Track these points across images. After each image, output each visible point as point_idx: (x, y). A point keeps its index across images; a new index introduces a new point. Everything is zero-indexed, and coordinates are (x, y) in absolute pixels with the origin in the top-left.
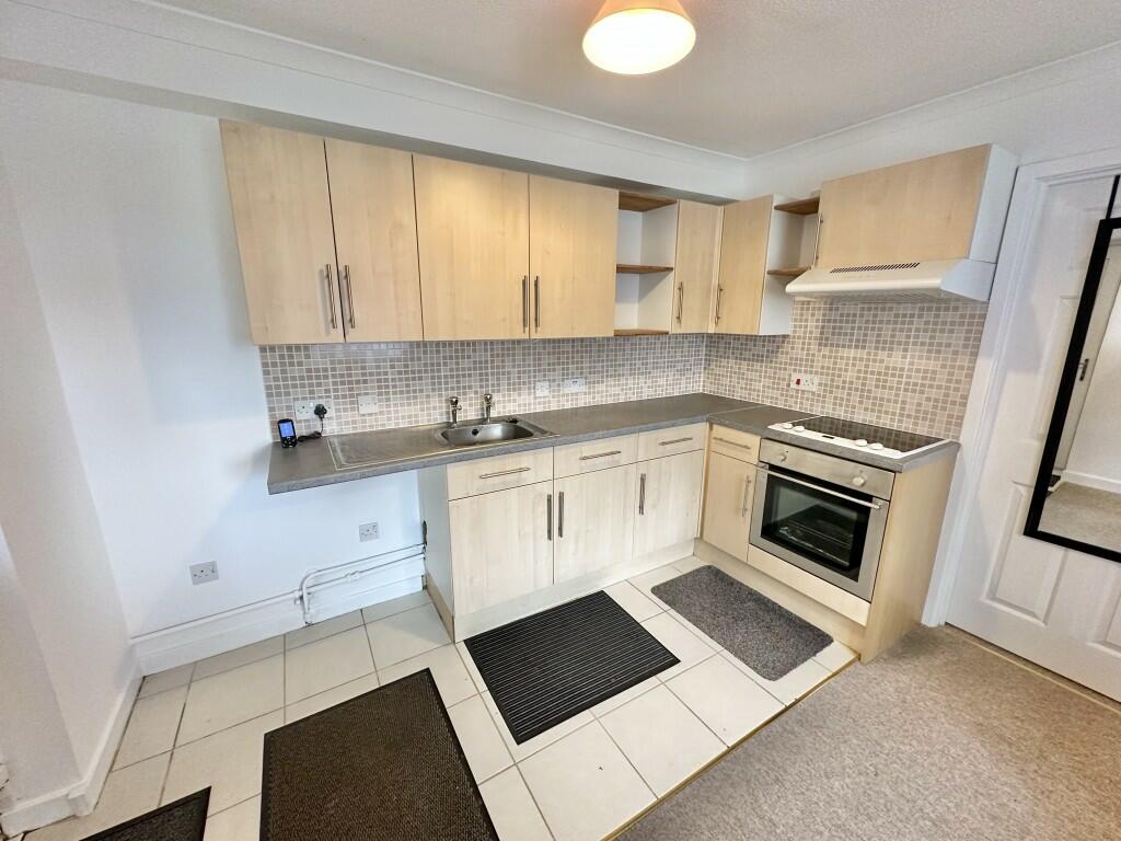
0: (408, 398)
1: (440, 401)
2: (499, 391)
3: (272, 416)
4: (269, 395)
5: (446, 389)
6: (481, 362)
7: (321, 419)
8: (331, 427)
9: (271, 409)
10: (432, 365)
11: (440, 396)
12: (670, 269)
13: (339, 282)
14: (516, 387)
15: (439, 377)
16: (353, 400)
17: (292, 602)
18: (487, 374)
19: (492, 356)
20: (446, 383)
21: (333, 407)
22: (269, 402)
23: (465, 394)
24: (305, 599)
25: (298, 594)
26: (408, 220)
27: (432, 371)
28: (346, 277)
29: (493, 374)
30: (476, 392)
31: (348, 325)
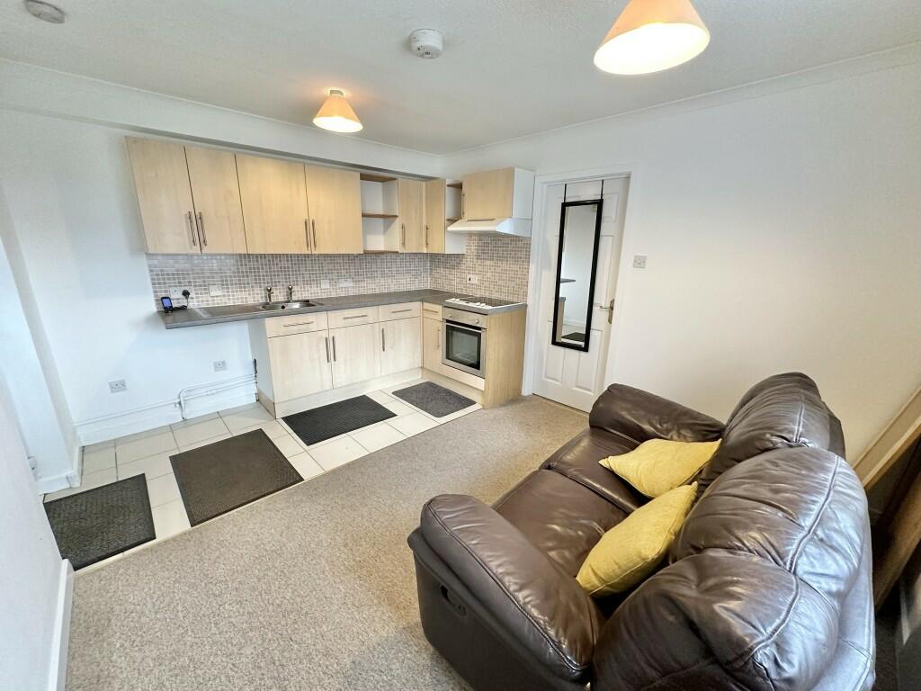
0: (241, 288)
1: (261, 290)
2: (297, 285)
3: (156, 296)
4: (153, 284)
5: (264, 283)
6: (285, 268)
7: (187, 298)
8: (193, 304)
9: (155, 292)
10: (254, 268)
11: (260, 287)
12: (396, 216)
13: (196, 222)
14: (308, 282)
15: (259, 276)
16: (206, 287)
17: (173, 405)
18: (289, 275)
19: (292, 264)
20: (264, 279)
21: (194, 292)
22: (154, 288)
23: (276, 286)
24: (182, 403)
25: (177, 401)
26: (234, 188)
27: (255, 272)
28: (200, 218)
29: (293, 275)
30: (283, 285)
31: (203, 245)
